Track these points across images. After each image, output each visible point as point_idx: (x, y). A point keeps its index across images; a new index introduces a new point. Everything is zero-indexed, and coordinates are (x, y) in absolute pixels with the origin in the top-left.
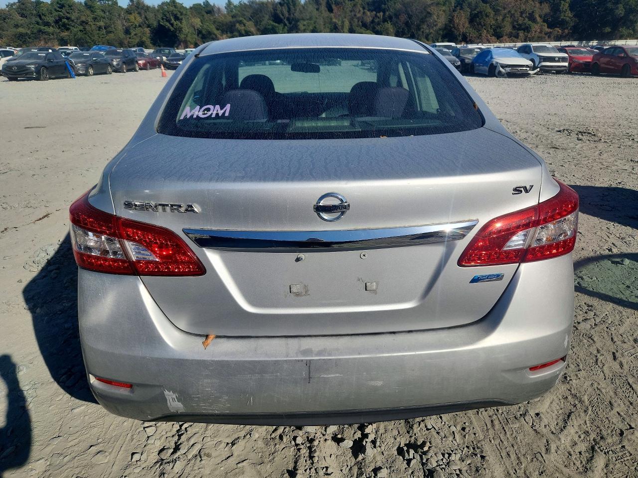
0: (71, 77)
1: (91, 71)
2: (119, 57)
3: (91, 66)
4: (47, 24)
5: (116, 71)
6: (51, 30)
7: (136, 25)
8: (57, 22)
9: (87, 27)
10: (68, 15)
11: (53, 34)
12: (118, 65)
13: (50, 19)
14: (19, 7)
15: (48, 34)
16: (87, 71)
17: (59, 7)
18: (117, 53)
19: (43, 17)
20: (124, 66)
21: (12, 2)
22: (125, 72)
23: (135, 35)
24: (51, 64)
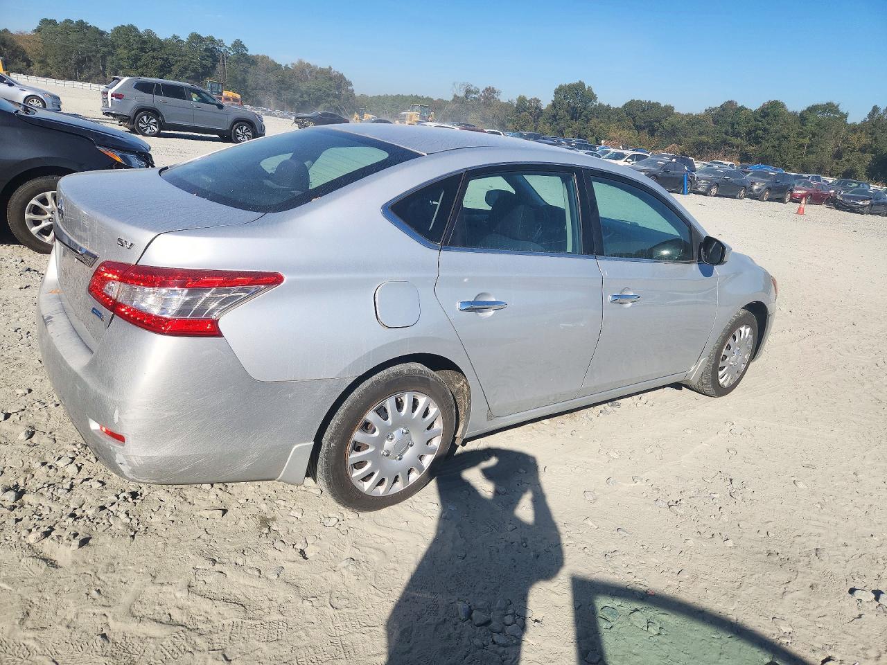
0: (683, 193)
1: (714, 191)
2: (767, 181)
3: (717, 185)
4: (737, 135)
5: (754, 197)
6: (738, 141)
7: (854, 148)
8: (749, 133)
9: (784, 144)
10: (767, 126)
11: (738, 147)
12: (759, 190)
13: (743, 129)
14: (718, 114)
15: (732, 145)
16: (709, 189)
17: (761, 116)
18: (764, 175)
19: (736, 126)
20: (767, 193)
21: (713, 107)
22: (764, 201)
23: (848, 161)
24: (666, 175)
